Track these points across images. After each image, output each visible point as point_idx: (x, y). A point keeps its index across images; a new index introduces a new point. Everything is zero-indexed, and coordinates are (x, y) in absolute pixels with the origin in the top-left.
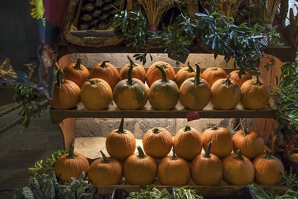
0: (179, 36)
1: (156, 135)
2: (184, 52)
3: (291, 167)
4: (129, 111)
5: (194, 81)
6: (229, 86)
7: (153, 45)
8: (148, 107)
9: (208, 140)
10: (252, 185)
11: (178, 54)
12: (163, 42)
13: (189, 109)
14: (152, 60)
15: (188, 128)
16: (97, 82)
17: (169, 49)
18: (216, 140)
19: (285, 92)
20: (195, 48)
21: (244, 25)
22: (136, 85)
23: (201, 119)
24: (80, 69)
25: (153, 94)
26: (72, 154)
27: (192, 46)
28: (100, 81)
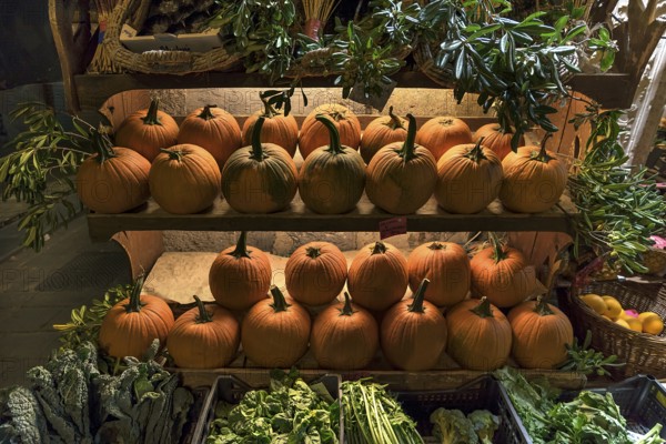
0: (373, 46)
1: (313, 261)
2: (380, 84)
3: (589, 331)
4: (253, 216)
5: (402, 151)
6: (478, 162)
7: (309, 68)
8: (298, 204)
9: (420, 271)
10: (505, 371)
11: (367, 90)
12: (332, 61)
13: (387, 213)
14: (306, 104)
15: (379, 248)
16: (185, 152)
17: (346, 77)
18: (437, 273)
19: (597, 174)
20: (408, 75)
21: (534, 18)
22: (270, 159)
23: (409, 233)
24: (156, 123)
25: (307, 179)
26: (135, 302)
27: (403, 70)
28: (190, 152)
